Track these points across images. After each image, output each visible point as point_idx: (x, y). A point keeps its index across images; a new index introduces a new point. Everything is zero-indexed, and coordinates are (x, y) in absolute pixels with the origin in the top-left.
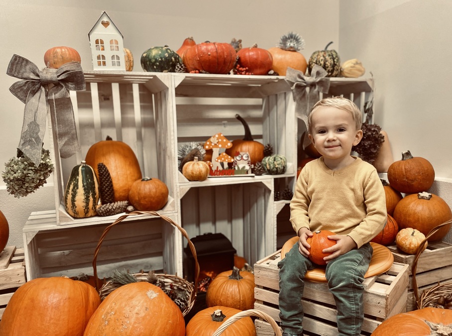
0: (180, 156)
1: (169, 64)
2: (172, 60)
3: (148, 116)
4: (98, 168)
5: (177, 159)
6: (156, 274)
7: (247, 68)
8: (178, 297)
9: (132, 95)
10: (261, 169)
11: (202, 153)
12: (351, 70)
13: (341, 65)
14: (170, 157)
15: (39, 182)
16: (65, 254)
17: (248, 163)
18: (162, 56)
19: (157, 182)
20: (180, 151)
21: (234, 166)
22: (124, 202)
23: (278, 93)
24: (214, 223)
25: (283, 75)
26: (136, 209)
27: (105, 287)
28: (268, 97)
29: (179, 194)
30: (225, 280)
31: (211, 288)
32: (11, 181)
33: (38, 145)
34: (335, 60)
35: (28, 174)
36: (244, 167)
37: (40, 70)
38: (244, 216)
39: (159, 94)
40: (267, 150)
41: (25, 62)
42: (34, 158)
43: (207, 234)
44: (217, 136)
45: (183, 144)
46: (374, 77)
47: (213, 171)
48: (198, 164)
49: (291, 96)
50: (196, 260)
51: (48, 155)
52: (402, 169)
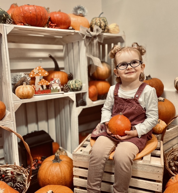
0: (13, 82)
1: (2, 18)
2: (3, 16)
5: (11, 84)
7: (56, 24)
8: (17, 181)
10: (67, 88)
11: (28, 80)
12: (114, 29)
13: (108, 26)
14: (6, 83)
17: (59, 85)
20: (12, 79)
21: (50, 87)
23: (74, 42)
24: (37, 123)
25: (77, 30)
28: (67, 44)
29: (13, 109)
30: (50, 163)
34: (106, 23)
36: (57, 88)
38: (55, 117)
40: (70, 77)
43: (33, 132)
44: (38, 68)
45: (15, 74)
46: (125, 34)
47: (36, 91)
48: (26, 87)
49: (82, 43)
50: (30, 154)
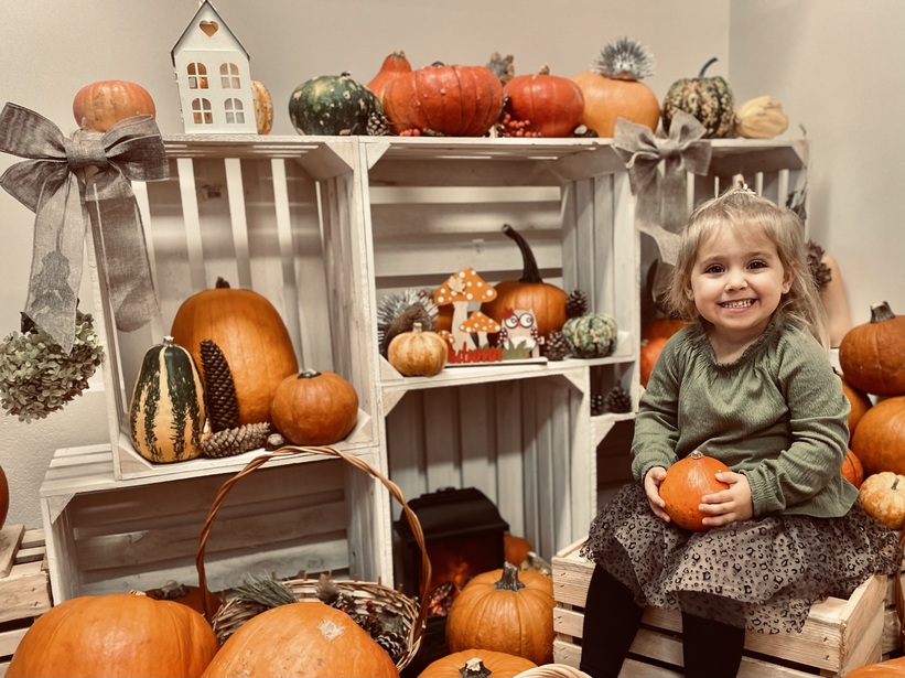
0: (382, 322)
1: (354, 115)
2: (359, 105)
3: (307, 231)
4: (202, 350)
5: (375, 328)
6: (335, 581)
7: (527, 122)
8: (385, 630)
9: (270, 184)
10: (561, 346)
11: (431, 314)
12: (756, 122)
13: (735, 111)
14: (361, 324)
15: (74, 387)
16: (134, 541)
17: (533, 334)
18: (337, 98)
19: (333, 380)
20: (381, 310)
21: (502, 341)
22: (260, 425)
23: (596, 176)
24: (459, 464)
25: (606, 136)
26: (287, 442)
27: (226, 611)
28: (574, 183)
29: (381, 406)
30: (487, 590)
31: (457, 610)
32: (10, 386)
33: (68, 304)
34: (723, 100)
35: (47, 370)
36: (523, 343)
37: (66, 135)
38: (523, 449)
39: (331, 183)
40: (574, 305)
41: (32, 119)
42: (60, 335)
43: (443, 489)
44: (462, 275)
45: (388, 293)
46: (808, 137)
47: (454, 352)
48: (421, 338)
49: (624, 183)
50: (424, 550)
51: (90, 326)
52: (870, 343)
